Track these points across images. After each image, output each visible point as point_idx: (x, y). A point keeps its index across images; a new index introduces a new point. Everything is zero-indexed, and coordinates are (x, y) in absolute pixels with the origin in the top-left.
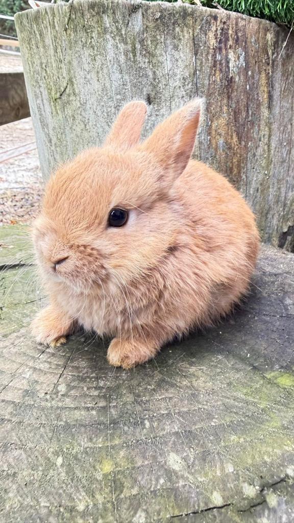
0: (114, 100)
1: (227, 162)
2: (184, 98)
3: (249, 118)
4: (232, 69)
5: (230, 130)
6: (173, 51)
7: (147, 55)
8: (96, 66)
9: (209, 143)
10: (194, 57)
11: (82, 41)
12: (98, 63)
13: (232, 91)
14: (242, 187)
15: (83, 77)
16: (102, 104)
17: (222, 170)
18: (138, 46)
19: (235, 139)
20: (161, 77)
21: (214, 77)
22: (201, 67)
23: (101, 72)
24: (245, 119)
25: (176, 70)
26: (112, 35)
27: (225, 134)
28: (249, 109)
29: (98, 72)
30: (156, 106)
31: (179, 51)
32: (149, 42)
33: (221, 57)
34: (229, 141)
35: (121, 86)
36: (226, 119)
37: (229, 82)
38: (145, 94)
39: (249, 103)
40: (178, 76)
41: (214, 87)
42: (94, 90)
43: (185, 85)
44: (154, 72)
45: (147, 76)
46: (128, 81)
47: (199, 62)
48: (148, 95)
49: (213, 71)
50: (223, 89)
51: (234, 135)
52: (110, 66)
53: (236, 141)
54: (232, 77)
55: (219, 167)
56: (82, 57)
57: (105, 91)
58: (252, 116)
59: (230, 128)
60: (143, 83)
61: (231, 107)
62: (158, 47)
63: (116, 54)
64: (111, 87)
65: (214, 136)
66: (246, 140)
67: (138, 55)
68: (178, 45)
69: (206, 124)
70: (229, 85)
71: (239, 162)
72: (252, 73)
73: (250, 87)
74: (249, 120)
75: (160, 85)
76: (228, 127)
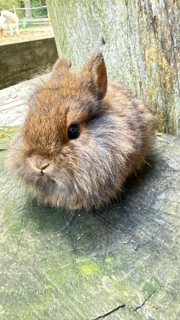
0: (85, 43)
1: (161, 79)
2: (124, 37)
3: (174, 44)
4: (155, 10)
5: (159, 56)
6: (112, 5)
7: (98, 11)
8: (74, 24)
9: (144, 66)
10: (126, 7)
11: (66, 11)
12: (74, 22)
13: (157, 26)
14: (176, 98)
15: (69, 32)
16: (80, 47)
17: (158, 85)
18: (92, 7)
19: (165, 61)
20: (108, 25)
21: (141, 18)
22: (132, 13)
23: (76, 28)
24: (171, 46)
25: (116, 18)
26: (79, 3)
27: (156, 59)
28: (174, 38)
29: (75, 28)
30: (107, 44)
31: (116, 5)
32: (98, 3)
33: (145, 3)
34: (160, 64)
35: (87, 35)
36: (155, 48)
37: (153, 20)
38: (100, 37)
39: (173, 33)
40: (118, 22)
41: (143, 26)
42: (75, 39)
43: (123, 28)
44: (103, 22)
45: (99, 25)
46: (90, 31)
47: (129, 10)
48: (102, 38)
49: (140, 14)
50: (150, 26)
51: (164, 59)
52: (80, 23)
53: (166, 63)
54: (155, 16)
55: (155, 83)
56: (67, 20)
57: (80, 39)
58: (177, 43)
59: (159, 53)
60: (98, 30)
61: (158, 38)
62: (103, 5)
63: (82, 15)
64: (82, 36)
65: (148, 61)
66: (174, 62)
67: (93, 12)
68: (115, 1)
69: (141, 53)
70: (153, 22)
71: (171, 79)
72: (172, 10)
73: (171, 21)
74: (174, 46)
75: (108, 30)
76: (158, 54)
